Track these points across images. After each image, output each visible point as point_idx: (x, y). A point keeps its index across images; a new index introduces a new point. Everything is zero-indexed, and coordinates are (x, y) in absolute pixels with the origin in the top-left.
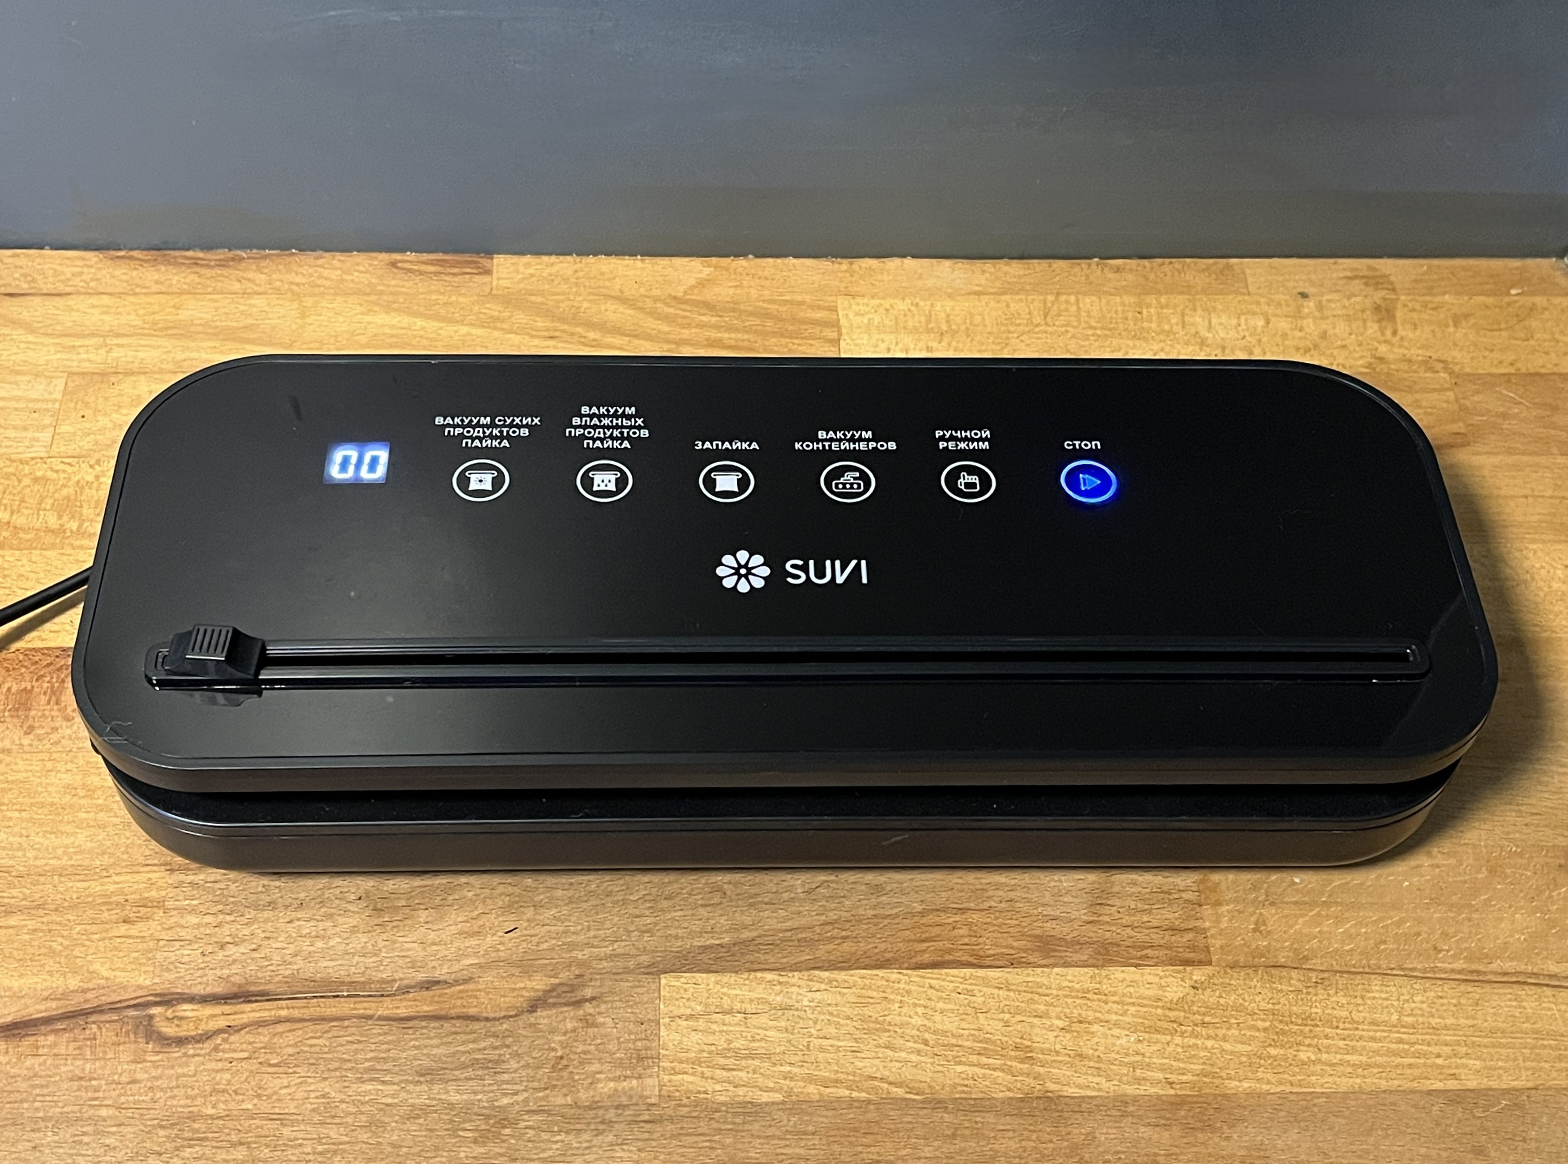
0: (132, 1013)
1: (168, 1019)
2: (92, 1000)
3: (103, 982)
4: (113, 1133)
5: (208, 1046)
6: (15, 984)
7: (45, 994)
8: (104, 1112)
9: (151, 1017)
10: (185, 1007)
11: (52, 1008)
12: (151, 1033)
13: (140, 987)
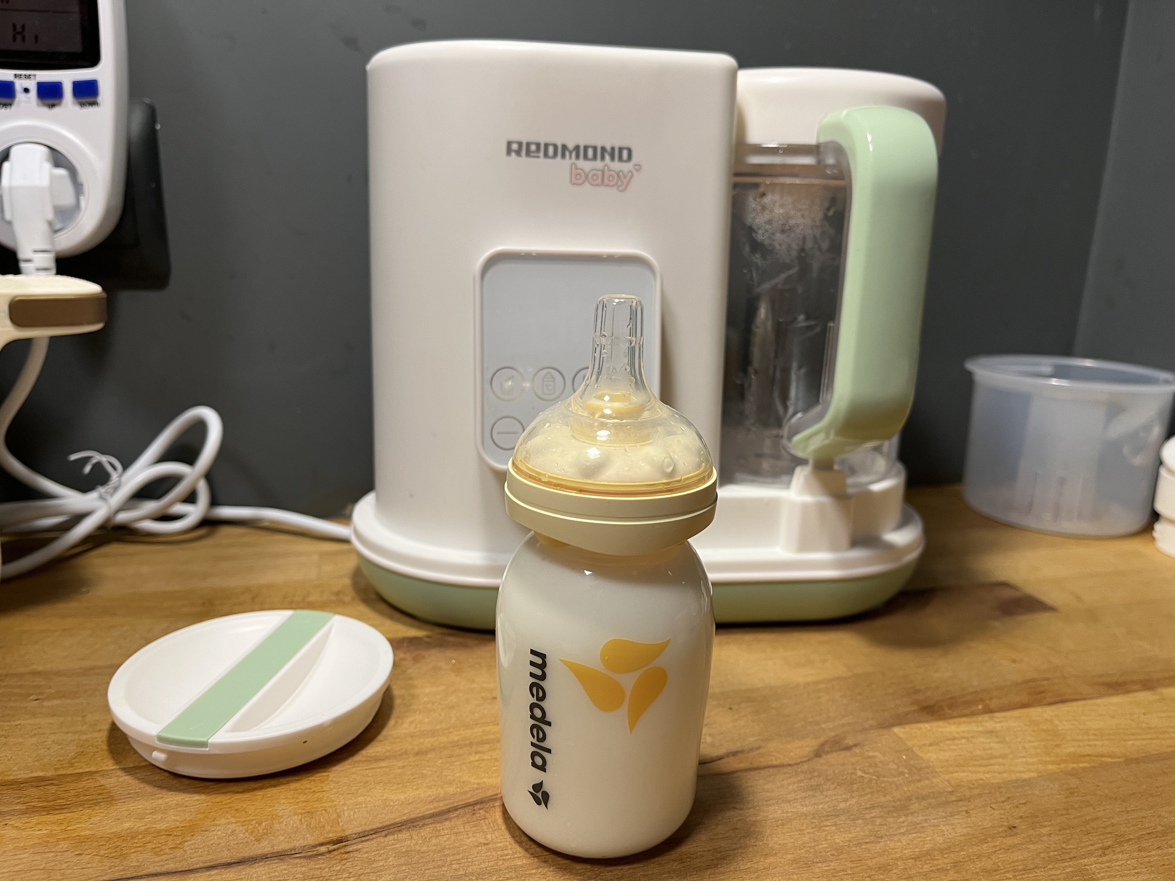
3: (475, 786)
6: (402, 797)
7: (430, 799)
11: (440, 805)
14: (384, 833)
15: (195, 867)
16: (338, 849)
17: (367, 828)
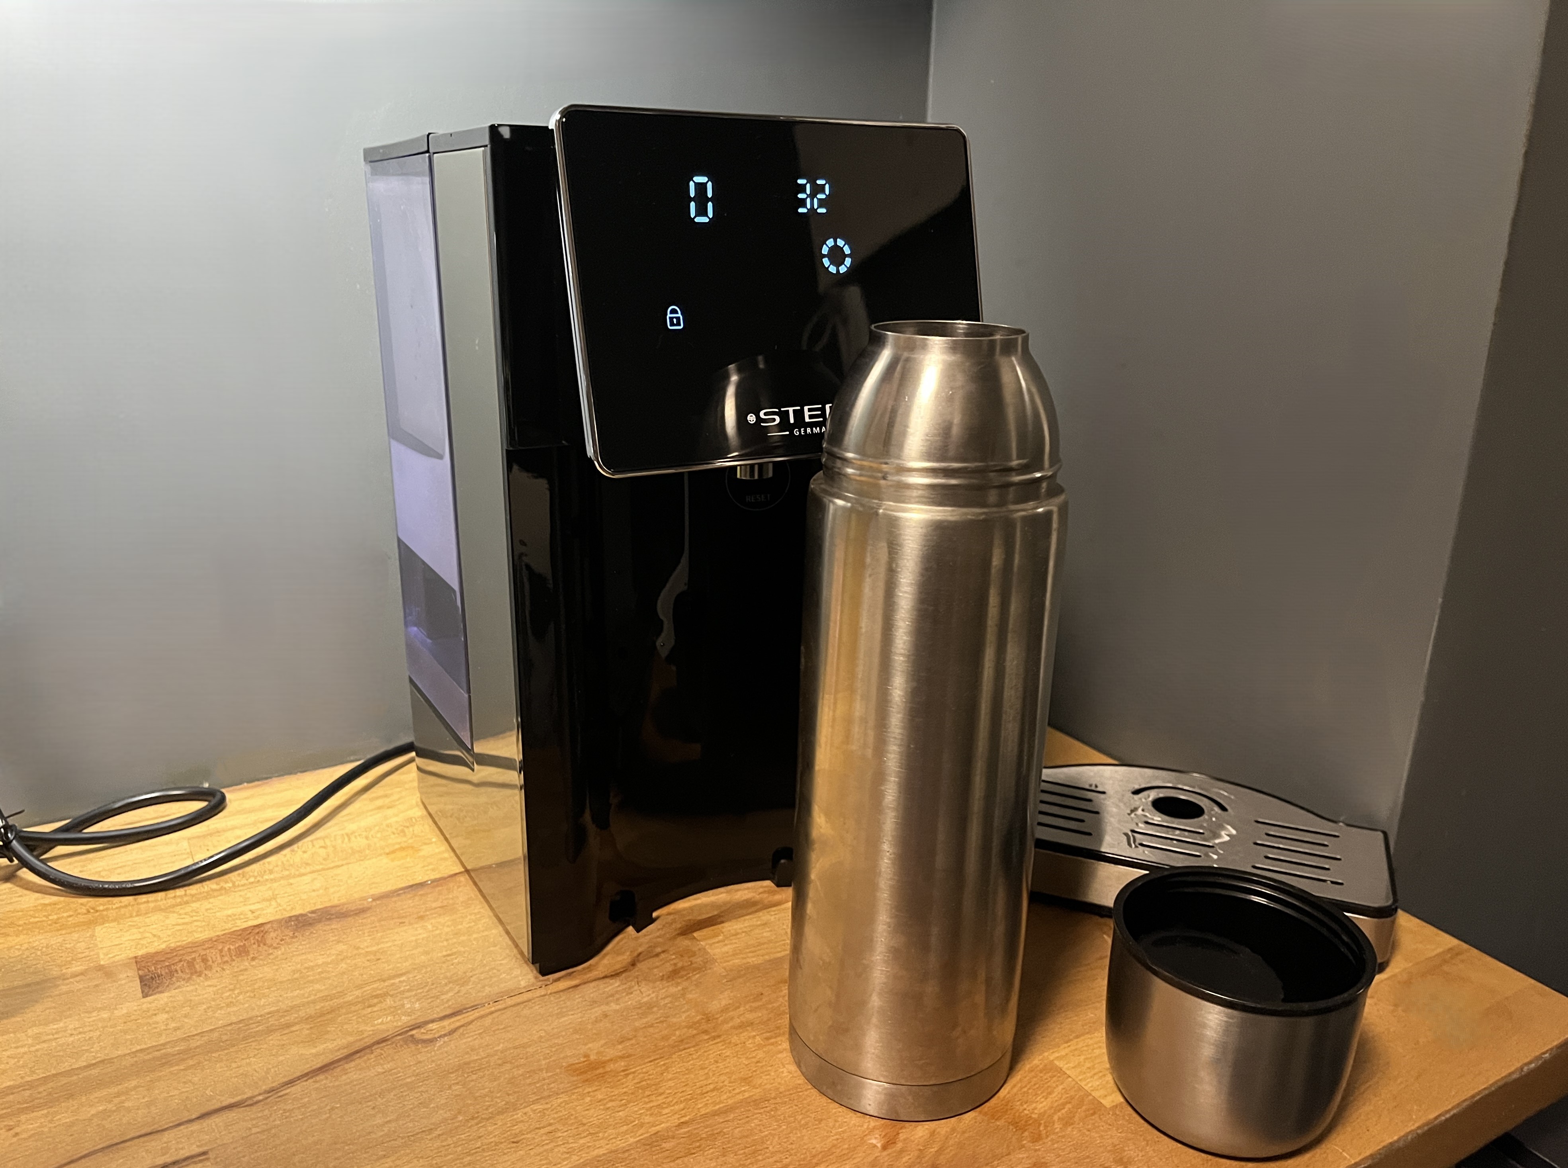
0: (399, 1037)
1: (424, 1033)
2: (369, 1041)
3: (371, 1033)
4: (422, 1085)
5: (456, 1035)
6: (314, 1051)
7: (336, 1048)
8: (409, 1080)
9: (412, 1036)
10: (431, 1025)
11: (346, 1052)
12: (415, 1041)
13: (396, 1027)
14: (305, 1079)
15: (166, 1126)
16: (272, 1096)
17: (291, 1078)
